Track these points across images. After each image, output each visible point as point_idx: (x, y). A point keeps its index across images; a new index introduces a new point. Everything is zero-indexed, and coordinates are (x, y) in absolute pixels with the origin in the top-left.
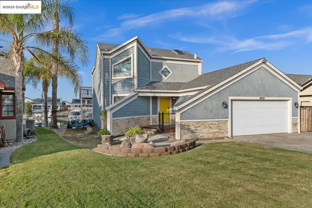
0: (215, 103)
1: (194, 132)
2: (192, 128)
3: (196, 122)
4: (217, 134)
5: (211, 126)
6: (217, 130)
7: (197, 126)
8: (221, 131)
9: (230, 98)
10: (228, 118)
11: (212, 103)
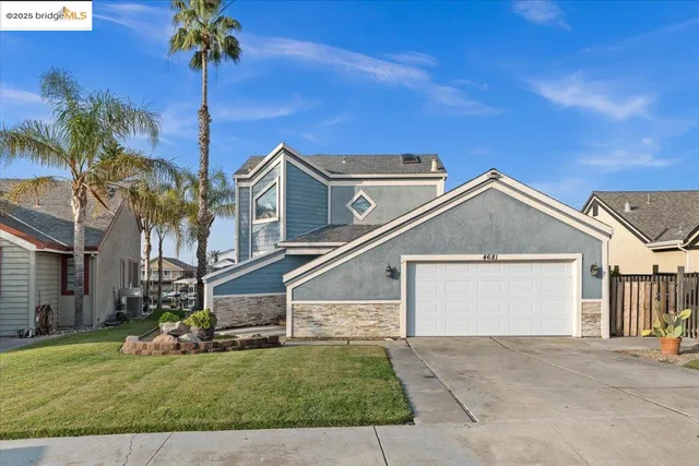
0: (369, 268)
1: (321, 325)
2: (317, 317)
3: (326, 305)
4: (372, 330)
5: (360, 313)
6: (372, 323)
7: (329, 312)
8: (382, 324)
9: (405, 258)
10: (399, 298)
11: (361, 268)
